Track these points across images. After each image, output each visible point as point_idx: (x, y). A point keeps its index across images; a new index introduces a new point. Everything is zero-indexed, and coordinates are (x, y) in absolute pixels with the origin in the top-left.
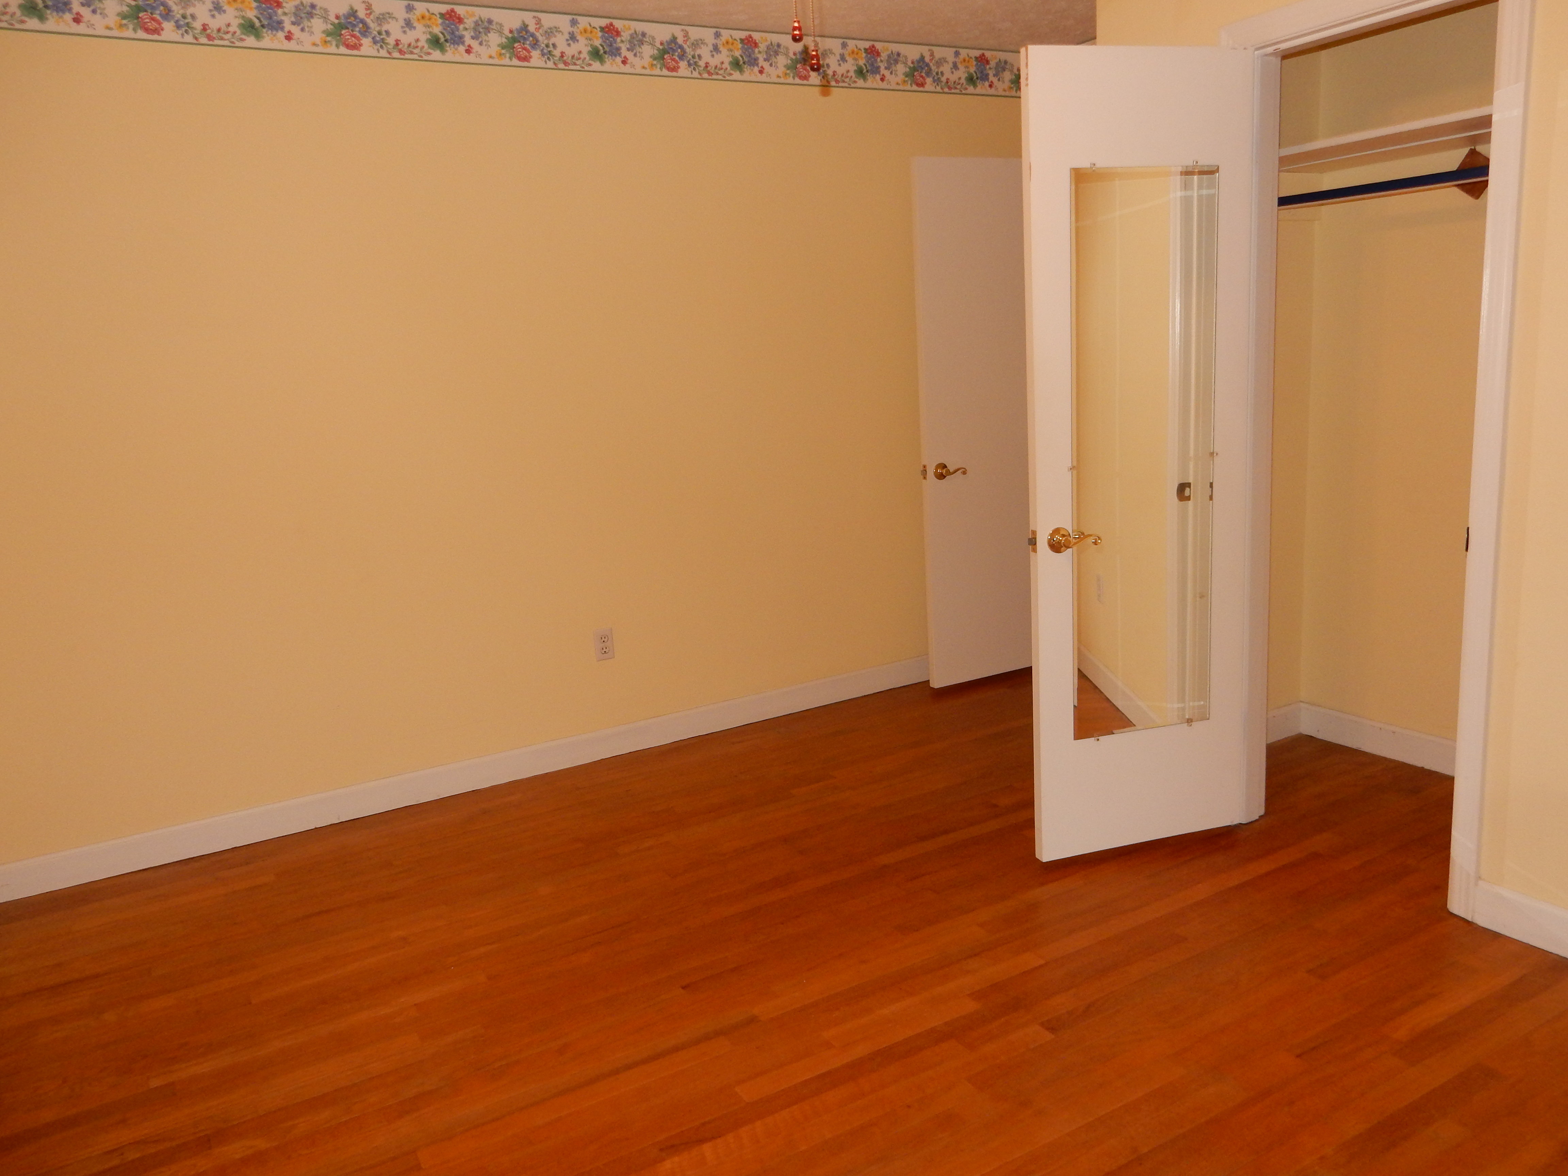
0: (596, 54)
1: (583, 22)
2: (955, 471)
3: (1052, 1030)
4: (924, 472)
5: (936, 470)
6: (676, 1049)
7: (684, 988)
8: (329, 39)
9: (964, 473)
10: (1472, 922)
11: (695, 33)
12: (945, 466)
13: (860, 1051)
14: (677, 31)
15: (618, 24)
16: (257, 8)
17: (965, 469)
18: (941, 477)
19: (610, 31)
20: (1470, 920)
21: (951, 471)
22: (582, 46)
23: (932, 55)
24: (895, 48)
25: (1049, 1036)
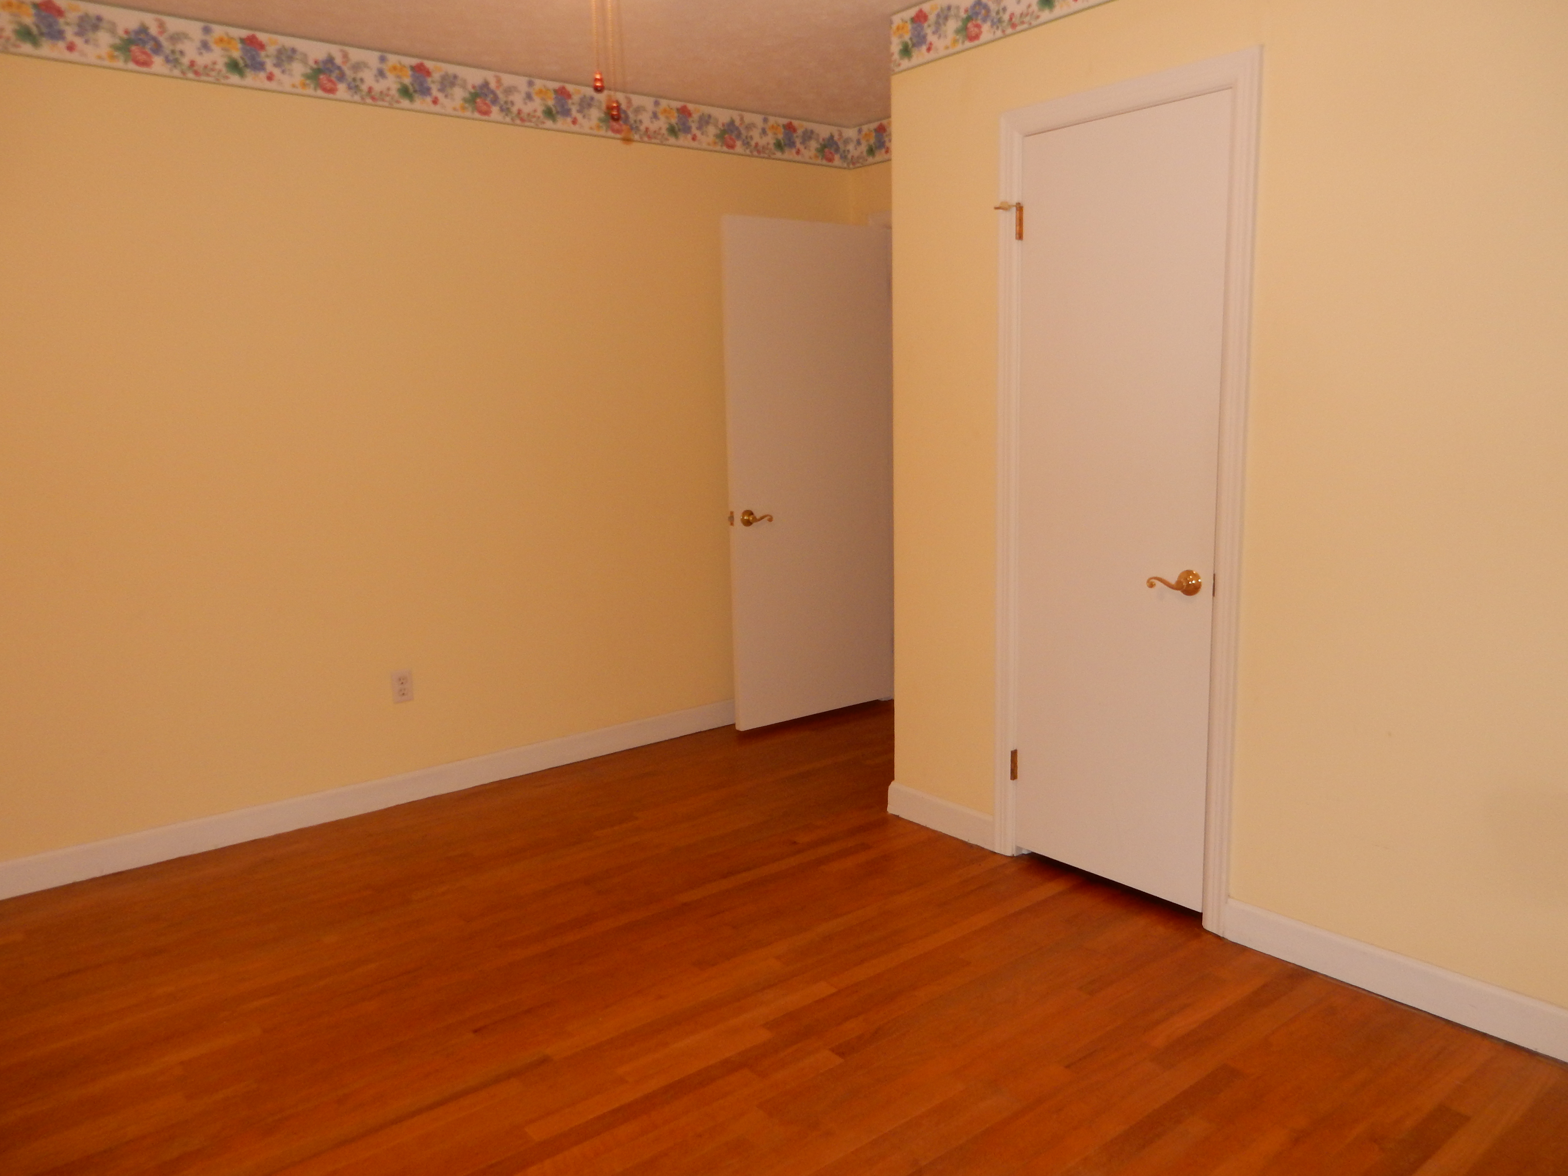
0: (405, 92)
1: (393, 59)
2: (762, 518)
3: (842, 1054)
4: (731, 518)
5: (743, 517)
6: (464, 1093)
7: (475, 1031)
8: (116, 53)
9: (770, 520)
10: (1224, 938)
11: (508, 80)
12: (751, 513)
13: (654, 1084)
14: (490, 76)
15: (429, 64)
16: (36, 15)
17: (771, 516)
18: (748, 523)
19: (420, 71)
20: (1221, 936)
21: (758, 517)
22: (391, 83)
23: (742, 119)
24: (707, 110)
25: (838, 1060)
